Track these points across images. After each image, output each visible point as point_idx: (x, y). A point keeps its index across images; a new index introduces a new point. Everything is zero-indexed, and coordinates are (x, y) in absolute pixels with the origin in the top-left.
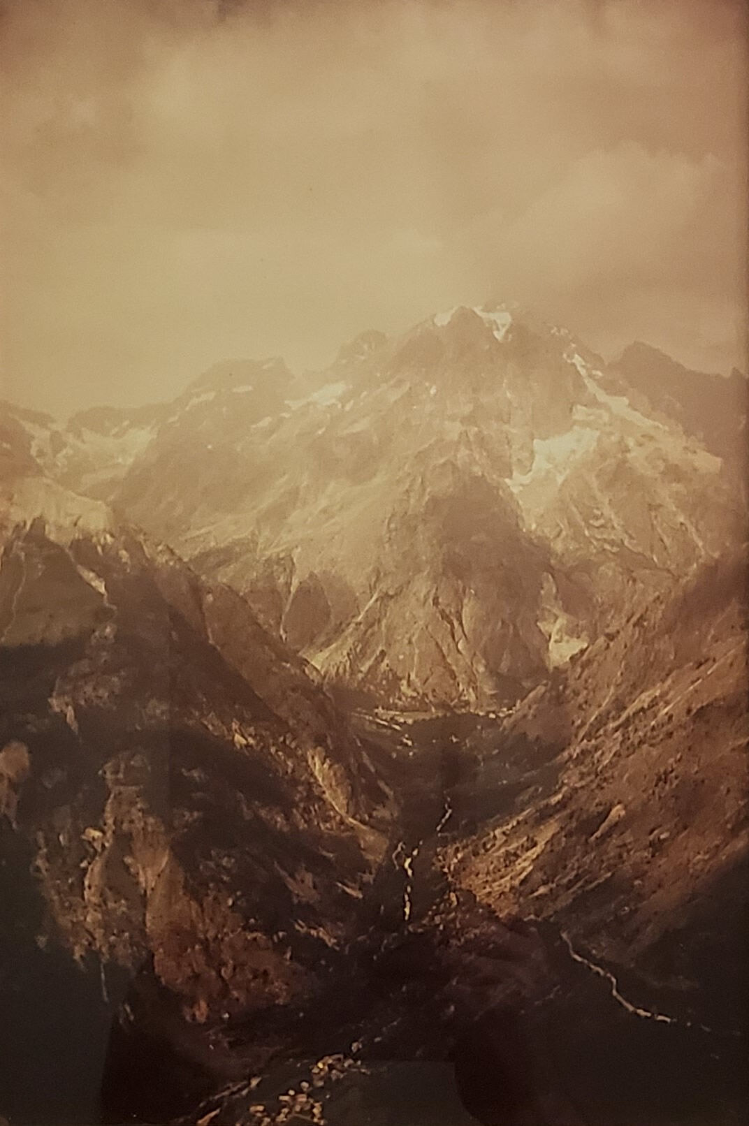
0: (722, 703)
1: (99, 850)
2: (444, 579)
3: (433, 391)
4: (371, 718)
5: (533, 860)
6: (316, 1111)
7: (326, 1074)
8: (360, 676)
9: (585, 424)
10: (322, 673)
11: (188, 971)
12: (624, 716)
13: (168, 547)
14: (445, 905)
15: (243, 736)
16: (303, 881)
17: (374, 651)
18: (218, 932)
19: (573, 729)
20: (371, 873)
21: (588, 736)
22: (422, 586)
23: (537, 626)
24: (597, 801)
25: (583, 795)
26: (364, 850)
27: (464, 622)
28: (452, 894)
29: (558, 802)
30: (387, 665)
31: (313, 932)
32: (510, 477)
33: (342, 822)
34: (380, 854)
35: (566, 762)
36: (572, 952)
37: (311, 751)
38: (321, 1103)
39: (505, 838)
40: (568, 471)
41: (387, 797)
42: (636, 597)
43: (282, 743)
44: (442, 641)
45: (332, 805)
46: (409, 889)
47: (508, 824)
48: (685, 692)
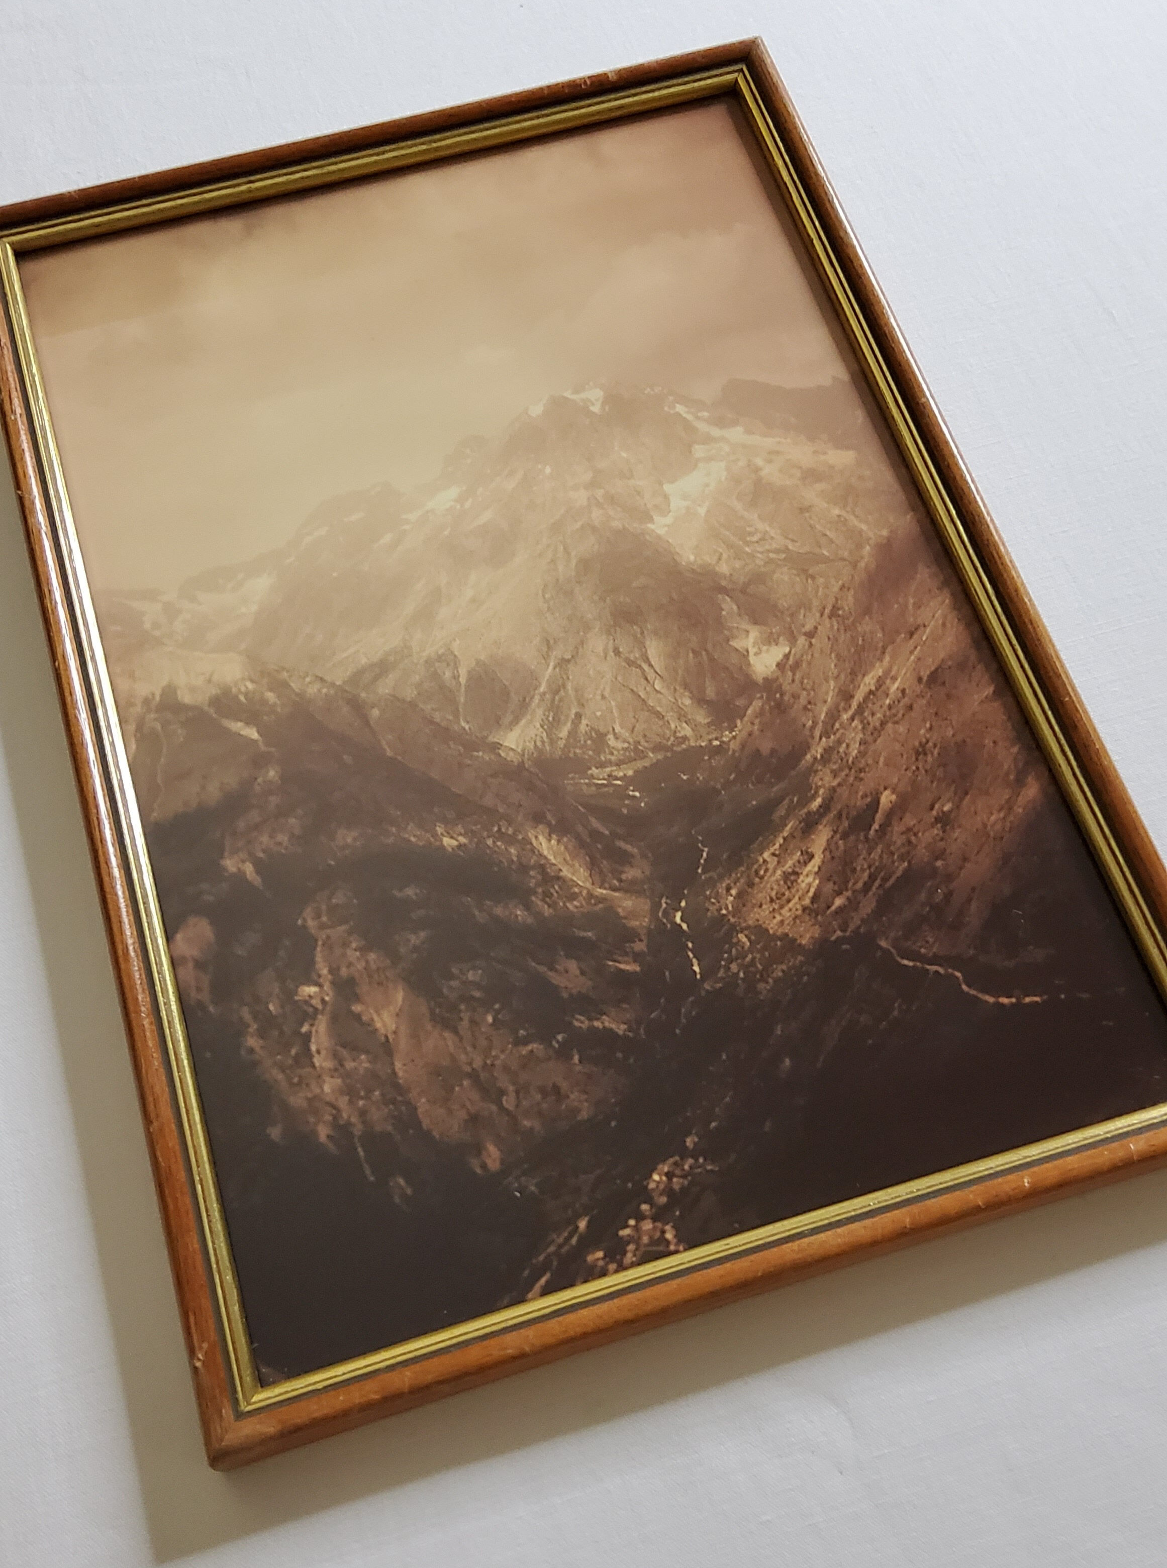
0: (950, 663)
1: (320, 1007)
2: (618, 628)
3: (548, 470)
4: (587, 781)
5: (816, 873)
6: (669, 1236)
7: (666, 1187)
8: (561, 744)
9: (709, 459)
10: (519, 750)
11: (463, 1114)
12: (854, 704)
13: (317, 677)
14: (737, 949)
15: (452, 837)
16: (567, 972)
17: (567, 716)
18: (486, 1057)
19: (807, 733)
20: (641, 940)
21: (826, 734)
22: (597, 643)
23: (730, 645)
24: (860, 794)
25: (844, 792)
26: (625, 918)
27: (653, 663)
28: (740, 936)
29: (820, 806)
30: (587, 725)
31: (597, 1024)
32: (651, 520)
33: (590, 895)
34: (645, 917)
35: (813, 764)
36: (899, 959)
37: (532, 831)
38: (671, 1224)
39: (776, 859)
40: (707, 504)
41: (633, 856)
42: (820, 594)
43: (497, 831)
44: (637, 688)
45: (574, 881)
46: (690, 945)
47: (774, 844)
48: (908, 664)
